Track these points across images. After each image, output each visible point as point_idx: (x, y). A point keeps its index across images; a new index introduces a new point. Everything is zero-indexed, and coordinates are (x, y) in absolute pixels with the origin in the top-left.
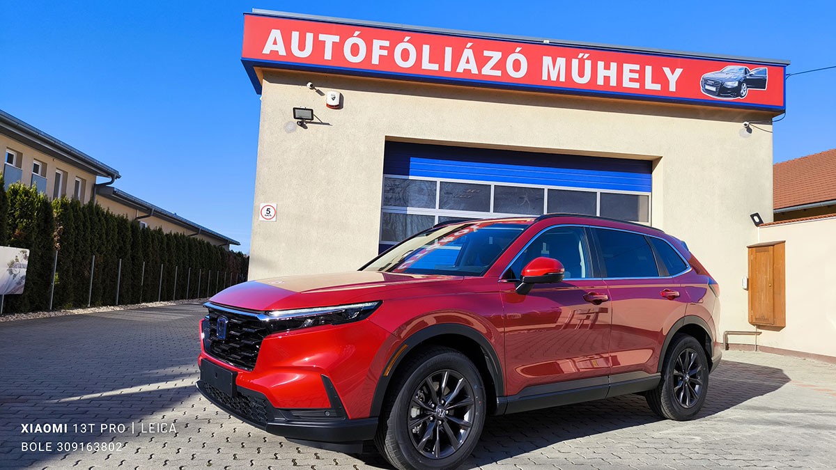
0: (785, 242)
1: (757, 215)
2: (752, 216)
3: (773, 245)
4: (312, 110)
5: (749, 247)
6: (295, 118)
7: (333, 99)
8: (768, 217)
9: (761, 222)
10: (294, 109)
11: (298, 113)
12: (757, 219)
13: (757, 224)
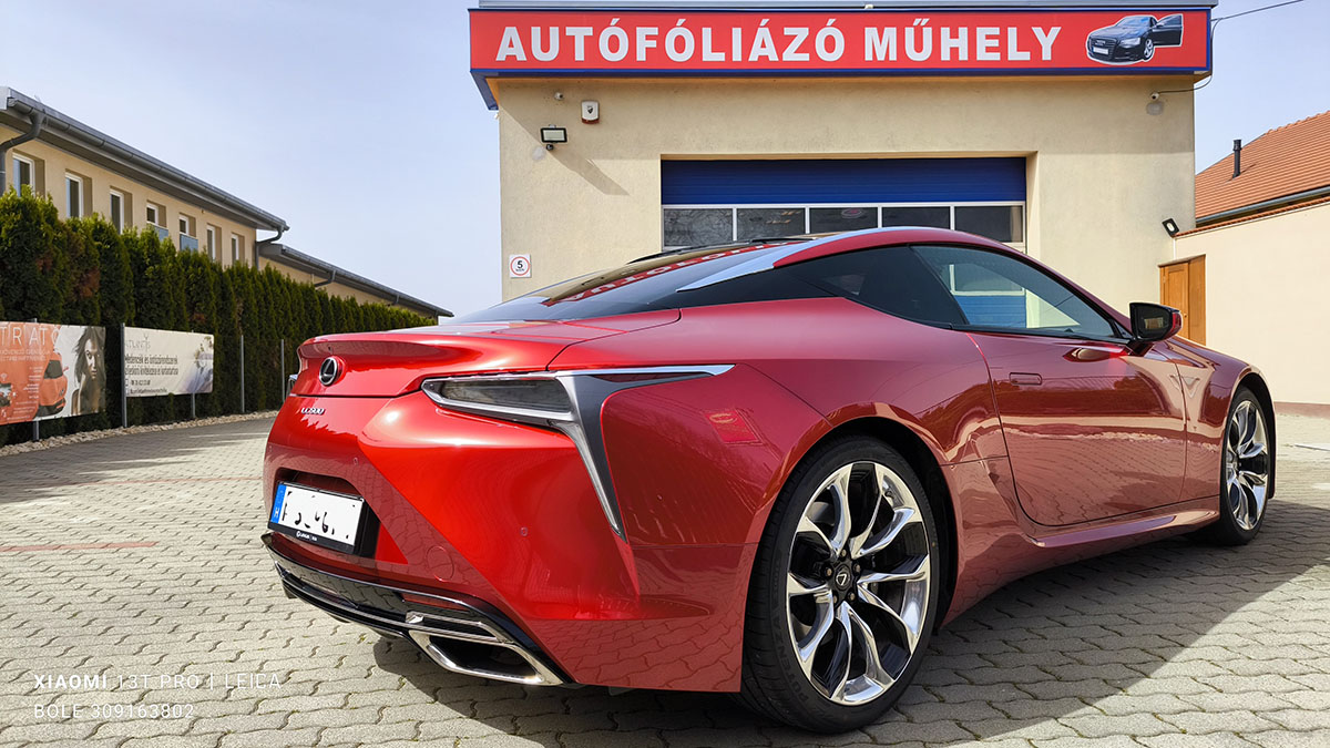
0: (1204, 256)
1: (1171, 221)
2: (1165, 224)
3: (1189, 261)
4: (564, 130)
5: (1161, 267)
6: (543, 141)
7: (590, 111)
8: (1186, 222)
9: (1177, 230)
10: (542, 130)
11: (548, 135)
12: (1172, 228)
13: (1172, 234)
